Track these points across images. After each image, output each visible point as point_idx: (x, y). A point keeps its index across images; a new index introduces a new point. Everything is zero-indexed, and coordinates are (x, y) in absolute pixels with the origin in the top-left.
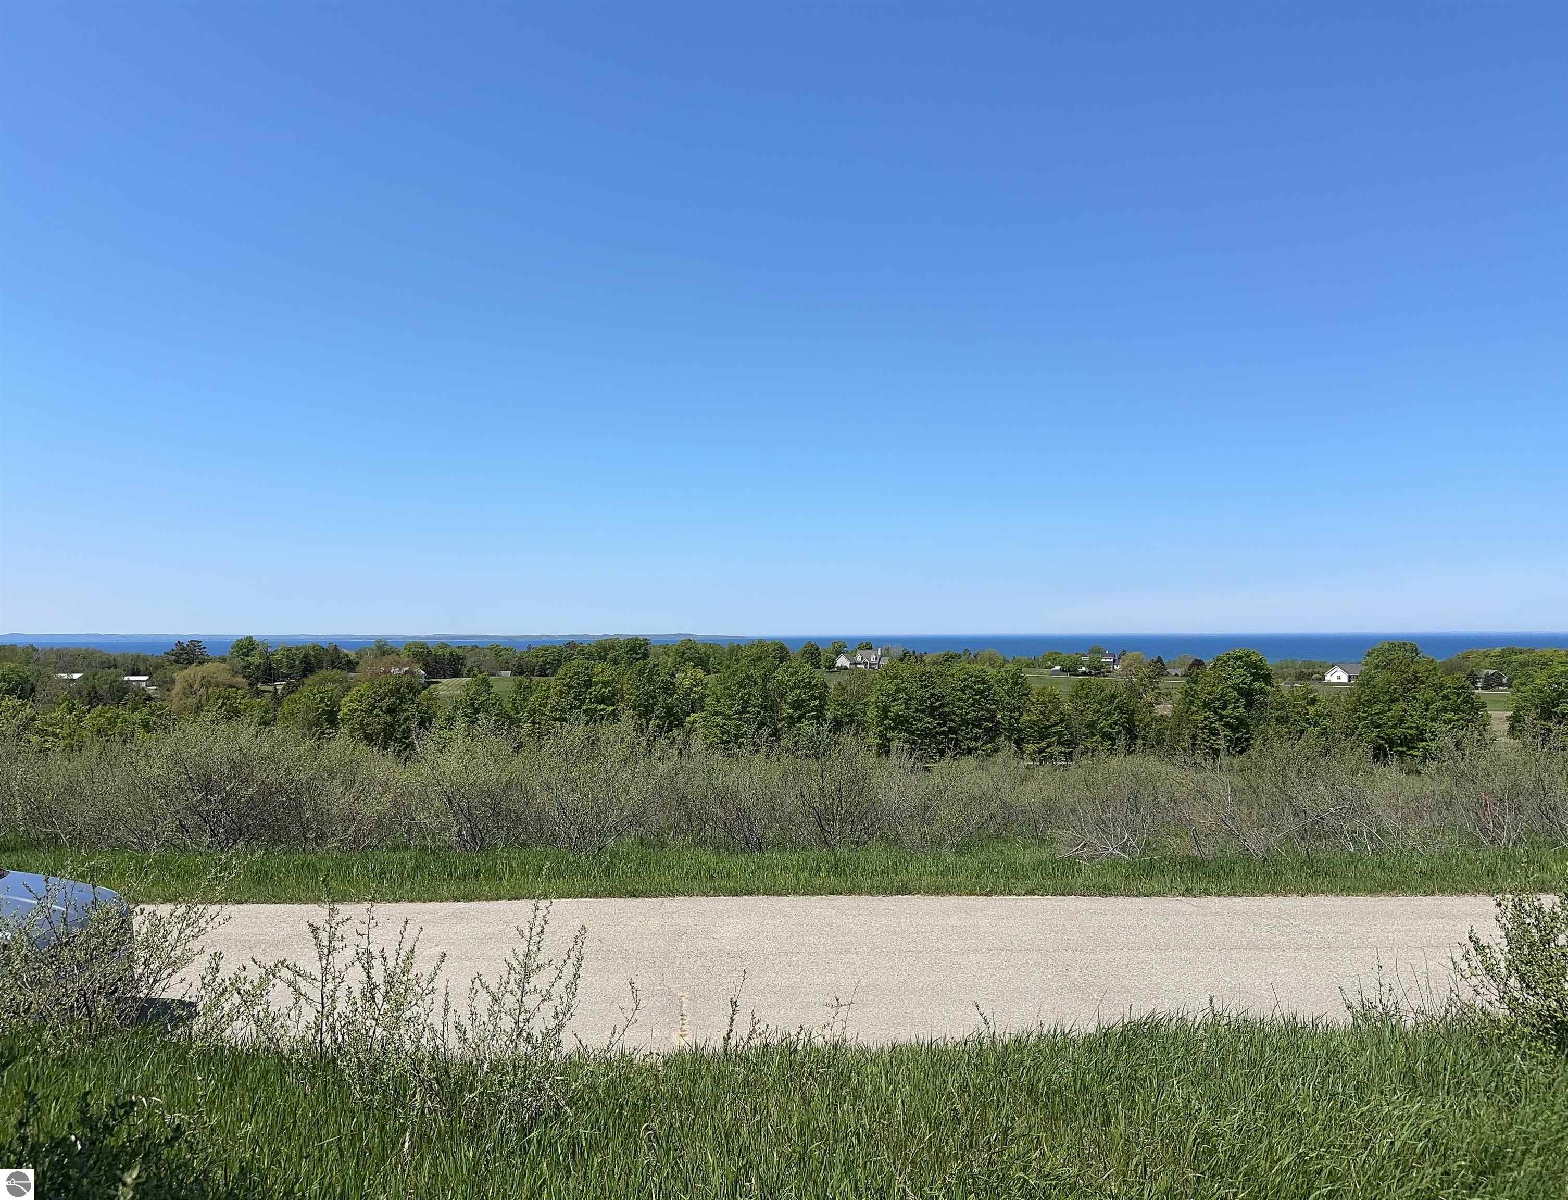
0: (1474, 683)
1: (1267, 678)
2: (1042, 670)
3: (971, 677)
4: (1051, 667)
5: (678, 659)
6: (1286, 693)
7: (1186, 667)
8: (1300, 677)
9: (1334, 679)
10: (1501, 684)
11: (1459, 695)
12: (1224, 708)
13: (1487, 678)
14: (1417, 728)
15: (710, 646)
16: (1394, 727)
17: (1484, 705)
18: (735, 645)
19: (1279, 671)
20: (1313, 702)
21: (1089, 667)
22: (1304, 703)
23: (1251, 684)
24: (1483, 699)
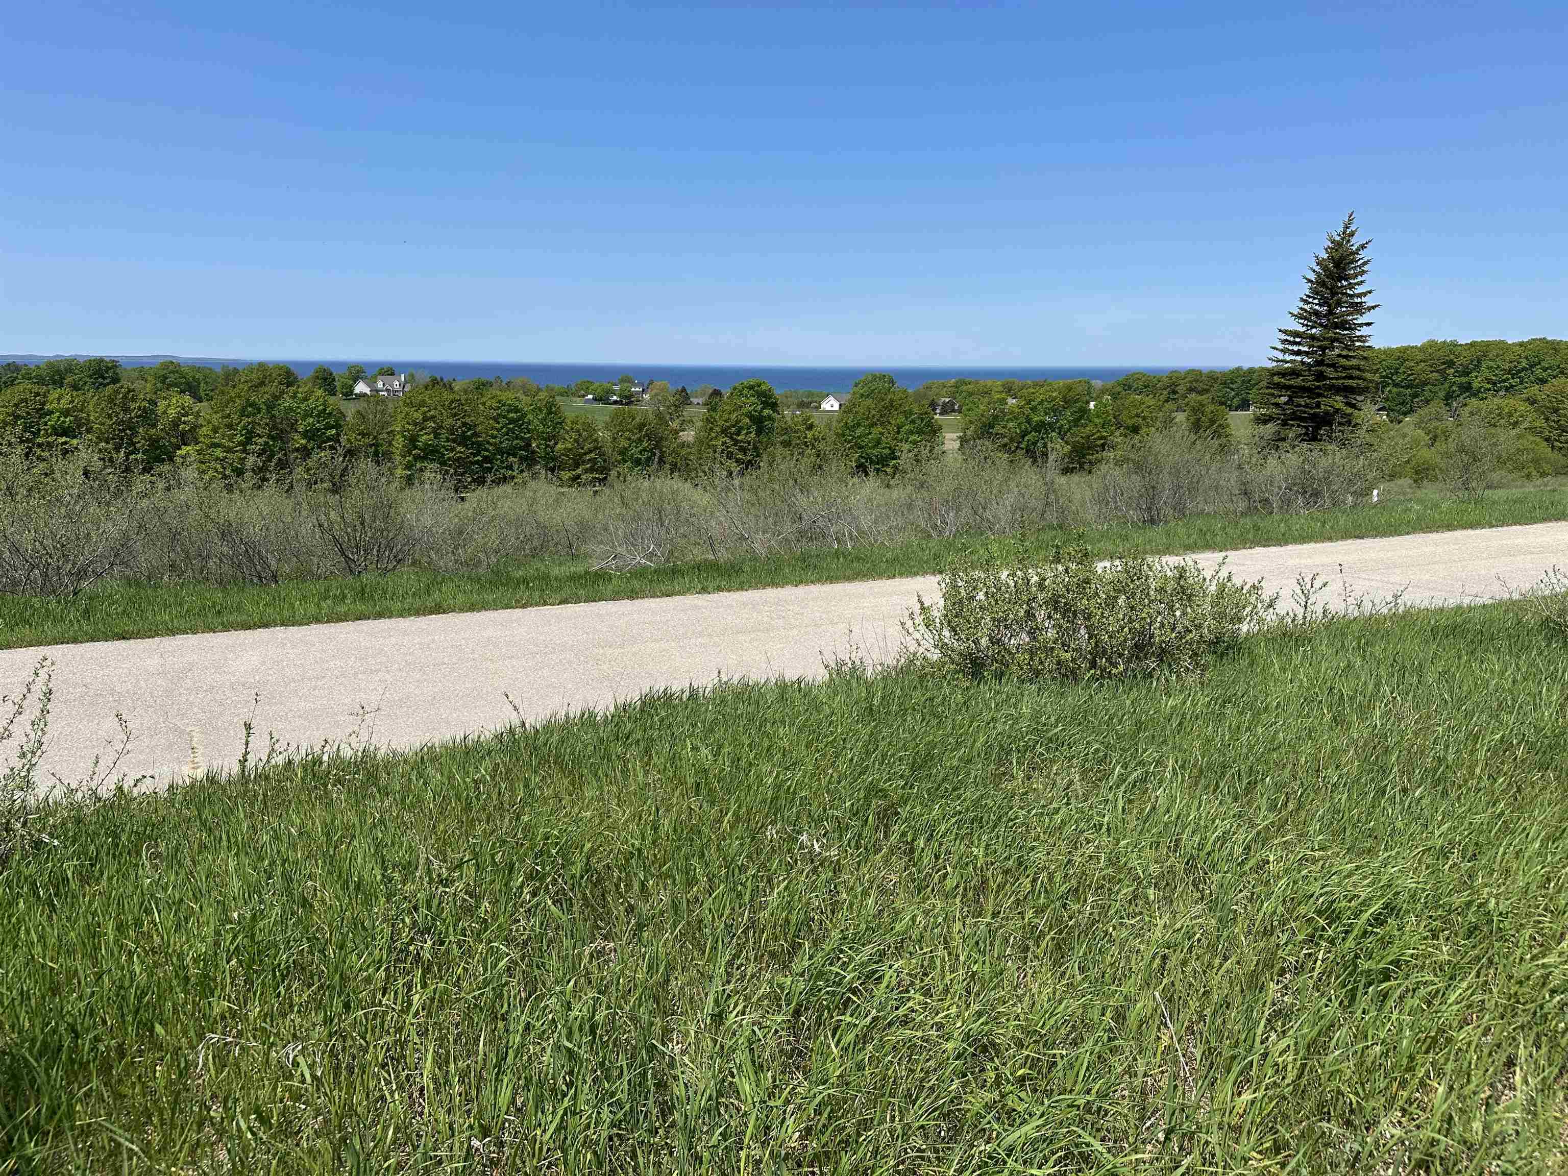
0: (934, 410)
1: (774, 406)
2: (574, 399)
3: (504, 405)
4: (584, 396)
5: (159, 385)
6: (788, 419)
7: (707, 397)
8: (802, 405)
9: (828, 408)
10: (953, 411)
11: (922, 420)
12: (738, 434)
13: (944, 404)
15: (199, 370)
17: (940, 428)
18: (231, 368)
19: (785, 400)
21: (620, 396)
22: (802, 428)
23: (761, 411)
24: (940, 423)
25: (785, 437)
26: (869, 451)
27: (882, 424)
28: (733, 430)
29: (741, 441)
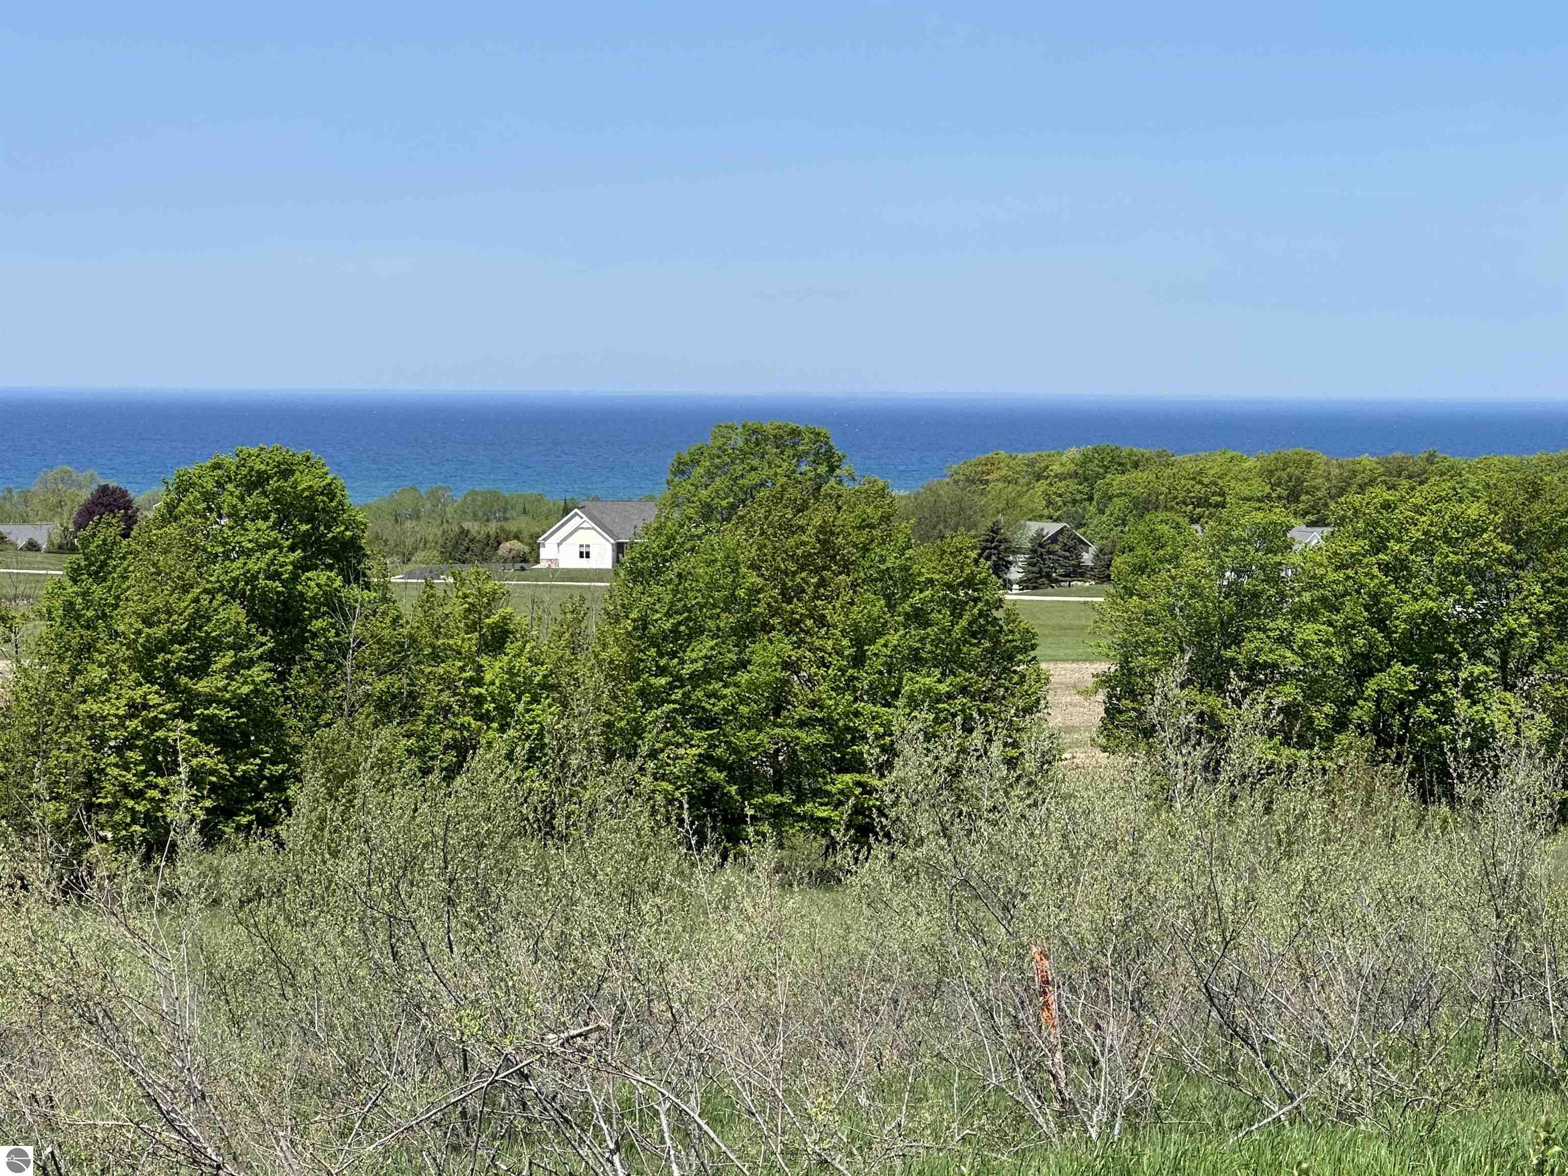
0: (1001, 567)
1: (347, 555)
6: (407, 606)
7: (67, 519)
9: (569, 559)
10: (1078, 572)
11: (957, 609)
12: (199, 670)
13: (1039, 549)
14: (827, 723)
16: (755, 723)
17: (1028, 644)
19: (390, 532)
22: (469, 642)
23: (295, 578)
24: (1025, 621)
25: (397, 682)
26: (742, 738)
27: (792, 626)
28: (179, 652)
29: (210, 700)
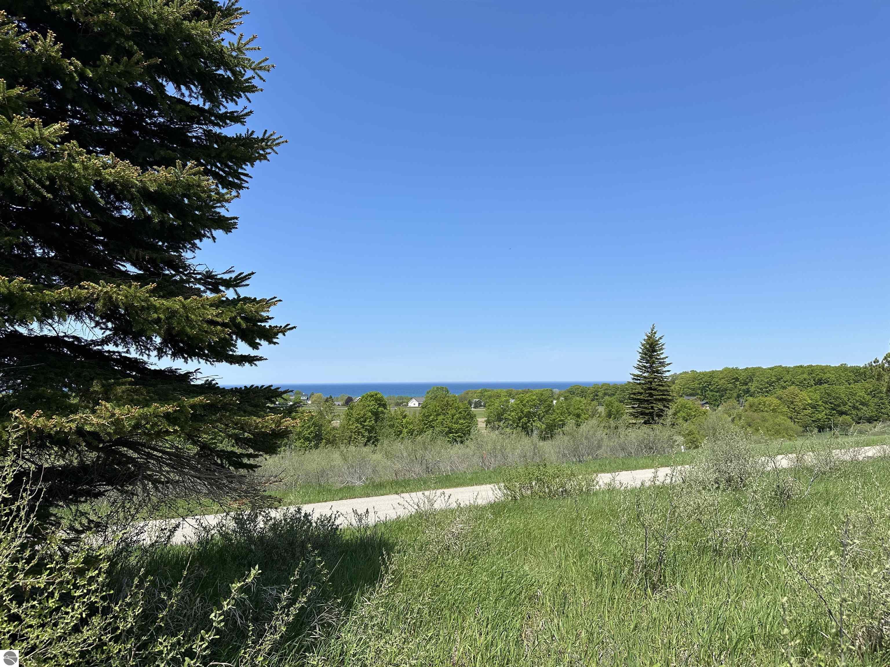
0: (471, 406)
1: (384, 406)
6: (393, 413)
7: (344, 401)
8: (398, 404)
9: (412, 405)
10: (481, 406)
11: (465, 412)
12: (365, 422)
13: (476, 403)
17: (475, 416)
19: (390, 402)
20: (405, 417)
22: (401, 417)
23: (378, 409)
24: (475, 413)
25: (391, 423)
27: (444, 414)
28: (362, 419)
29: (366, 426)
